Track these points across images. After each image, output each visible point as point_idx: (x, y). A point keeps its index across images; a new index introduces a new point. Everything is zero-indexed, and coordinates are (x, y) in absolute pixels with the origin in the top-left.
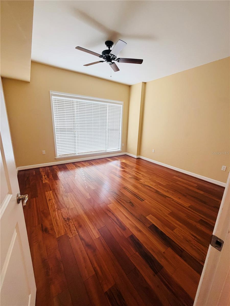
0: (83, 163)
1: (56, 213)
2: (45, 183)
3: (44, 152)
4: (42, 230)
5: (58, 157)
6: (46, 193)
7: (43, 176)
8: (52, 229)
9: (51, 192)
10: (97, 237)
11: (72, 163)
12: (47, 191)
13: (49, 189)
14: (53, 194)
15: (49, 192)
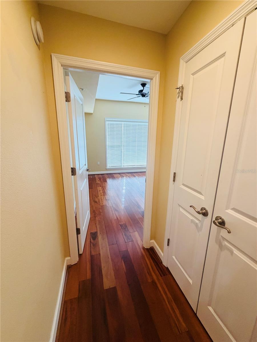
0: (127, 174)
1: (102, 197)
2: (98, 183)
3: (99, 163)
4: (94, 202)
5: (108, 168)
6: (98, 188)
7: (97, 180)
8: (99, 202)
9: (101, 187)
10: (123, 208)
11: (118, 173)
12: (98, 187)
13: (100, 186)
14: (102, 189)
15: (99, 187)
